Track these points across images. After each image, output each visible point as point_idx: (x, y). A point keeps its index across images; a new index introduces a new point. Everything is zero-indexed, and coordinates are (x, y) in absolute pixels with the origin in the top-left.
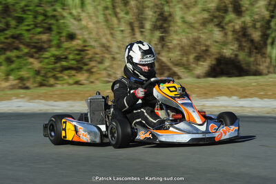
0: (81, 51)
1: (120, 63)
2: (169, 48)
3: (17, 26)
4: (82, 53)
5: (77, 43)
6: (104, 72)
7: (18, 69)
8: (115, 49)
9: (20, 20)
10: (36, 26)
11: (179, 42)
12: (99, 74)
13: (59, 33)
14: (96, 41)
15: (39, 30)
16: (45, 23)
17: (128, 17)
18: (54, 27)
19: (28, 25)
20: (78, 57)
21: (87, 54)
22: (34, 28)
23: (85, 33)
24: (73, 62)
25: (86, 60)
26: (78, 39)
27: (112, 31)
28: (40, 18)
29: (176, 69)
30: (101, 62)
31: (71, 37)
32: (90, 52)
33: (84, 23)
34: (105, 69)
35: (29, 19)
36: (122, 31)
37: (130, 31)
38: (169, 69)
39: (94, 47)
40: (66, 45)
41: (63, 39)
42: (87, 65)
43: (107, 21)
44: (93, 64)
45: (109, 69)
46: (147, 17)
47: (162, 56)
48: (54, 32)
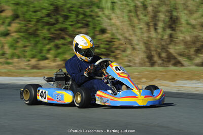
0: (110, 42)
1: (138, 52)
2: (176, 43)
3: (64, 21)
4: (110, 43)
5: (107, 36)
6: (126, 58)
7: (63, 53)
8: (135, 42)
9: (66, 18)
10: (78, 22)
11: (183, 39)
12: (122, 59)
13: (94, 28)
14: (121, 35)
15: (80, 25)
16: (84, 20)
17: (146, 19)
18: (91, 24)
19: (72, 22)
20: (107, 46)
21: (114, 45)
22: (76, 24)
23: (114, 29)
24: (103, 50)
25: (113, 49)
26: (108, 33)
27: (134, 29)
28: (81, 17)
29: (180, 59)
30: (124, 51)
31: (103, 31)
32: (117, 43)
33: (113, 21)
34: (127, 56)
35: (73, 17)
36: (141, 28)
37: (147, 28)
38: (175, 58)
39: (119, 40)
40: (99, 37)
41: (97, 33)
42: (113, 52)
43: (130, 20)
44: (118, 52)
45: (129, 56)
46: (160, 19)
47: (170, 49)
48: (90, 28)
